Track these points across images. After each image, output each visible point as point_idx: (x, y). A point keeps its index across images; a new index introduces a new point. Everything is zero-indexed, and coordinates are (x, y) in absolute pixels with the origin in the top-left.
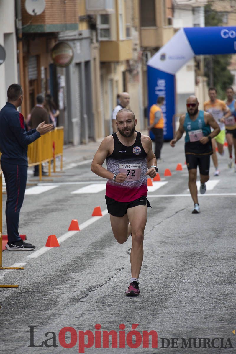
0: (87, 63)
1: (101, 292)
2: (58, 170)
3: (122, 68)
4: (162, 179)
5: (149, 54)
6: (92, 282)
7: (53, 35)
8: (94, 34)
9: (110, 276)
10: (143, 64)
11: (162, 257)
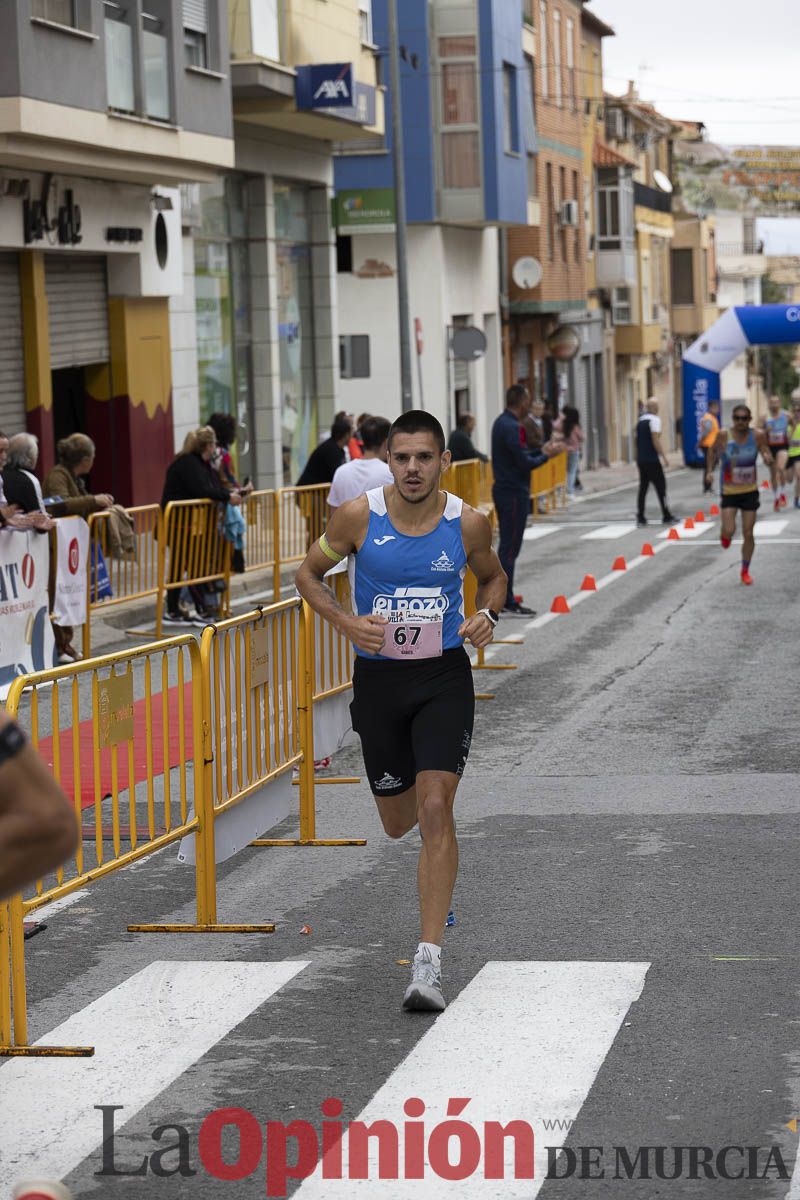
0: (598, 356)
1: (632, 678)
2: (559, 505)
3: (646, 363)
4: (707, 518)
5: (684, 344)
6: (620, 664)
7: (552, 317)
8: (608, 315)
9: (645, 654)
10: (674, 357)
11: (717, 628)
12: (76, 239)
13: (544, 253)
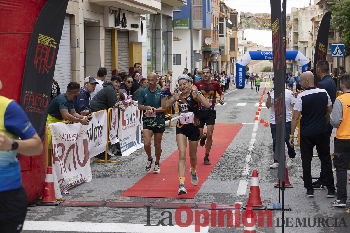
0: (218, 62)
3: (225, 64)
7: (211, 52)
8: (220, 52)
12: (125, 27)
13: (212, 37)
